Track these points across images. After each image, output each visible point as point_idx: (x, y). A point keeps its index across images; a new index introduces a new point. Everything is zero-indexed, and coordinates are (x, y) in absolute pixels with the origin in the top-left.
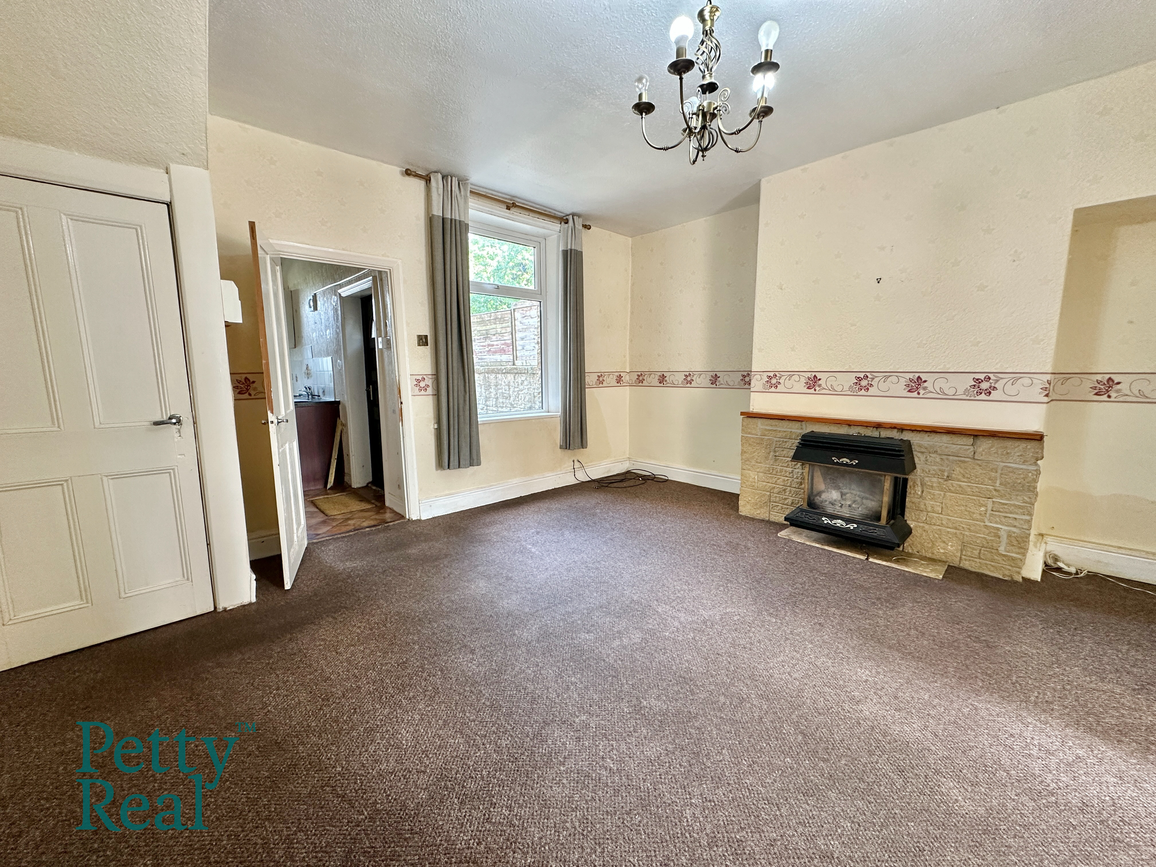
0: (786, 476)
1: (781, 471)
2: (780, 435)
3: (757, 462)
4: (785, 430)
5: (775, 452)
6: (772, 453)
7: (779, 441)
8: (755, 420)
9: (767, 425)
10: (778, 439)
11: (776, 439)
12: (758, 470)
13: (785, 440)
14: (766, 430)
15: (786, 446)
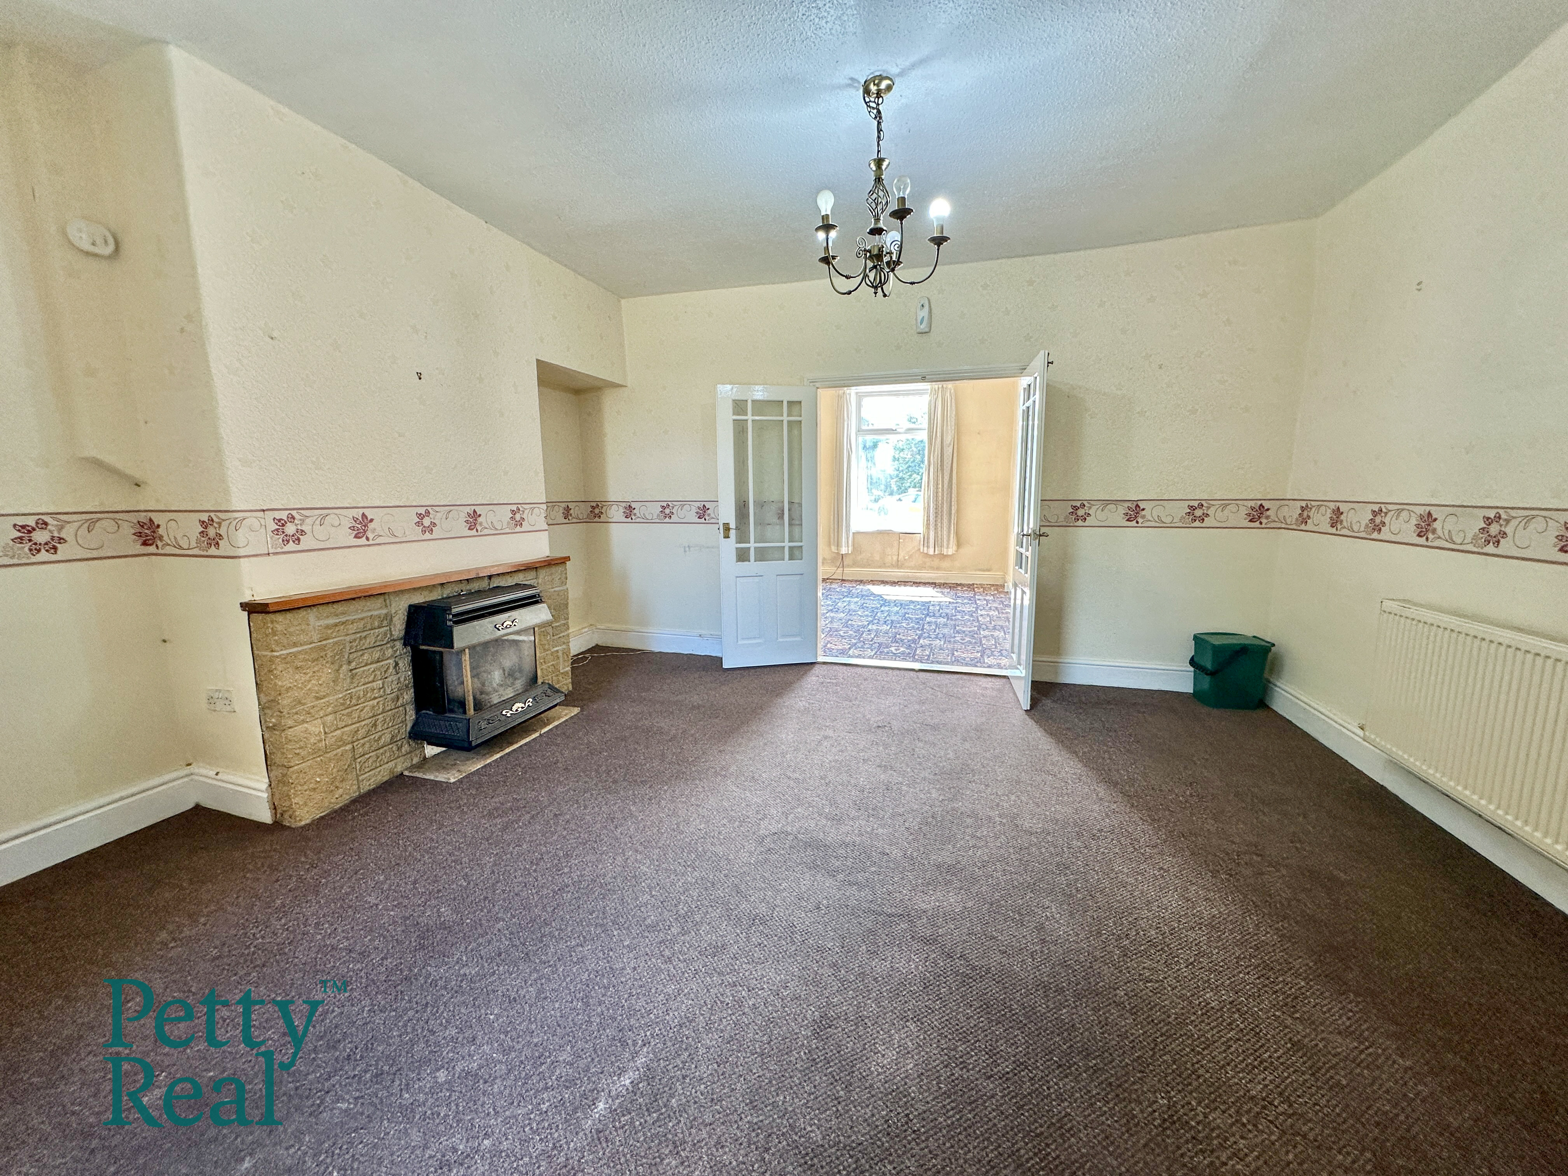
0: (375, 698)
1: (366, 692)
2: (352, 628)
3: (318, 698)
4: (360, 616)
5: (349, 663)
6: (345, 667)
7: (355, 640)
8: (302, 613)
9: (328, 617)
10: (353, 637)
11: (348, 638)
12: (321, 713)
13: (364, 634)
14: (328, 627)
15: (366, 646)
